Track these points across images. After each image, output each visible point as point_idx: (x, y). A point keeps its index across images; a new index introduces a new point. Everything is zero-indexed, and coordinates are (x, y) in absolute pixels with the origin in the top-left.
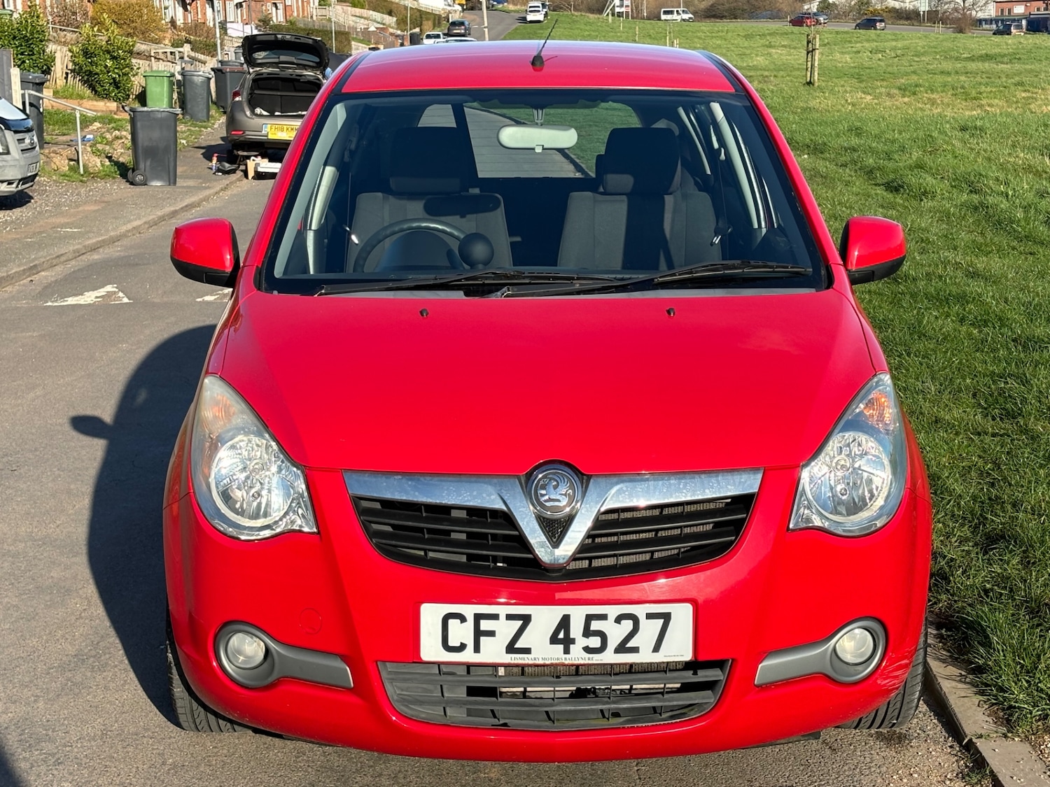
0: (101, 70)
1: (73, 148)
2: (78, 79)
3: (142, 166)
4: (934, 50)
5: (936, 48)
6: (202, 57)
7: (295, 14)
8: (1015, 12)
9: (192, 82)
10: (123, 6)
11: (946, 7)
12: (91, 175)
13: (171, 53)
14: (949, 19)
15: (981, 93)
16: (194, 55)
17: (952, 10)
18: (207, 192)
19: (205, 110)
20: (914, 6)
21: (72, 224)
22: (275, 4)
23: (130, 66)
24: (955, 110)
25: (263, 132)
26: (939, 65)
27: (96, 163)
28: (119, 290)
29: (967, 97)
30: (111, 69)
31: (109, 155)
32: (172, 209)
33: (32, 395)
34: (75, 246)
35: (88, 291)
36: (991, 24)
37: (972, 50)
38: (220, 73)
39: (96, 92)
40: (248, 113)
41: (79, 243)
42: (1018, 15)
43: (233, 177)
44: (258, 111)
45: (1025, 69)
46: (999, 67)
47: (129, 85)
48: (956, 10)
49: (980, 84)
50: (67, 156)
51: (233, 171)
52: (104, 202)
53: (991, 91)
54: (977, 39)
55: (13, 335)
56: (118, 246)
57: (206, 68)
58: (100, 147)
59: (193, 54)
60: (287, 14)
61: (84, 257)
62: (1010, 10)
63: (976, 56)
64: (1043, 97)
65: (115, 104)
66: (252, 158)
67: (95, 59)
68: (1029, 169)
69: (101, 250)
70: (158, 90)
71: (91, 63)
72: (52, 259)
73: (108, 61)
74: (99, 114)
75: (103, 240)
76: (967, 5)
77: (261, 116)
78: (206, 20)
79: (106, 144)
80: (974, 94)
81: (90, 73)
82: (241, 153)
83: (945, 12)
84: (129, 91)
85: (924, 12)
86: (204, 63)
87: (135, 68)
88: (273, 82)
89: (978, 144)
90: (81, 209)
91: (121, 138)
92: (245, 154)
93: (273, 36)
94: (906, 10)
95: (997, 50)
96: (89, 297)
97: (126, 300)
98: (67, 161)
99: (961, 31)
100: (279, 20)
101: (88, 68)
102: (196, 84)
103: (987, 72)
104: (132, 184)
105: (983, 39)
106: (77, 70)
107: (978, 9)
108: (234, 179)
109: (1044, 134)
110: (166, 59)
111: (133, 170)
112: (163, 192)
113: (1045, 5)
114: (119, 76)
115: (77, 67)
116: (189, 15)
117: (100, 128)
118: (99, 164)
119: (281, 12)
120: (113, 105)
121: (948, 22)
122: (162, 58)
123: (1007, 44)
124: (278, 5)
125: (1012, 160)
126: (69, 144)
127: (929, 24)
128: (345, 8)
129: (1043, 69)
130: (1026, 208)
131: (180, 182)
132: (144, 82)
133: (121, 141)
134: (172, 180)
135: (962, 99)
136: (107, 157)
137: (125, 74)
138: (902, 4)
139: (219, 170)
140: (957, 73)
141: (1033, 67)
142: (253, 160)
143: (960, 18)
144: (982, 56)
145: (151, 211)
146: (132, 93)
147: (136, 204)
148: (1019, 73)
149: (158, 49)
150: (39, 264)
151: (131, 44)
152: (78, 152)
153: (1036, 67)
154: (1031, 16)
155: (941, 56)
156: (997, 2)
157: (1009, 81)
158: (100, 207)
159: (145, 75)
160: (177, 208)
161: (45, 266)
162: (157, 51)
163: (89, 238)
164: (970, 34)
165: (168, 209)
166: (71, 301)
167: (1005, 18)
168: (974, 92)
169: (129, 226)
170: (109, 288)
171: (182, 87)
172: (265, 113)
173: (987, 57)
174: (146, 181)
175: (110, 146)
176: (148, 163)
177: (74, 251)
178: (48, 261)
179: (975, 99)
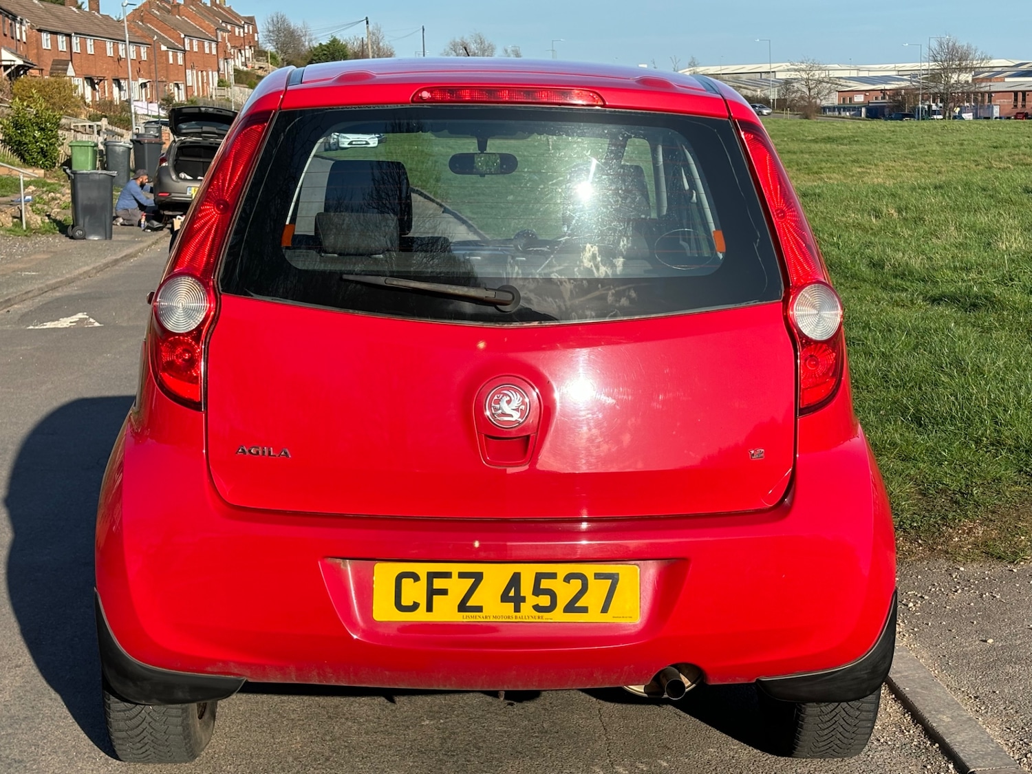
0: (30, 141)
1: (16, 208)
2: (8, 148)
3: (81, 222)
4: (782, 133)
5: (784, 131)
6: (118, 130)
7: (196, 94)
8: (855, 100)
9: (114, 152)
10: (43, 84)
11: (793, 95)
12: (32, 231)
13: (90, 126)
14: (795, 106)
15: (821, 168)
16: (111, 129)
17: (799, 98)
18: (141, 245)
19: (126, 177)
20: (764, 94)
21: (30, 269)
22: (177, 85)
23: (57, 137)
24: (799, 182)
25: (188, 194)
26: (786, 146)
27: (37, 220)
28: (90, 317)
29: (809, 171)
30: (40, 140)
31: (48, 213)
32: (114, 258)
33: (44, 388)
34: (36, 285)
35: (63, 318)
36: (834, 111)
37: (816, 133)
38: (139, 144)
39: (25, 160)
40: (174, 177)
41: (42, 283)
42: (858, 103)
43: (161, 234)
44: (183, 175)
45: (862, 150)
46: (840, 148)
47: (56, 154)
48: (802, 98)
49: (821, 161)
50: (11, 214)
51: (160, 229)
52: (51, 252)
53: (831, 167)
54: (821, 124)
55: (10, 349)
56: (73, 286)
57: (125, 140)
58: (39, 206)
59: (110, 127)
60: (189, 94)
61: (47, 294)
62: (851, 99)
63: (820, 138)
64: (875, 172)
65: (42, 171)
66: (178, 217)
67: (25, 130)
68: (859, 226)
69: (60, 289)
70: (83, 158)
71: (20, 134)
72: (23, 294)
73: (36, 132)
74: (32, 179)
75: (61, 281)
76: (812, 94)
77: (185, 180)
78: (113, 98)
79: (44, 204)
80: (815, 168)
81: (20, 143)
82: (167, 213)
83: (792, 100)
84: (55, 159)
85: (774, 100)
86: (122, 136)
87: (61, 139)
88: (197, 149)
89: (816, 207)
90: (32, 257)
91: (56, 200)
92: (171, 213)
93: (197, 109)
94: (757, 98)
95: (839, 134)
96: (65, 323)
97: (97, 324)
98: (11, 218)
99: (807, 117)
100: (181, 99)
101: (18, 139)
102: (118, 154)
103: (829, 152)
104: (72, 238)
105: (826, 124)
106: (7, 141)
107: (822, 98)
108: (163, 235)
109: (872, 200)
110: (84, 132)
111: (73, 226)
112: (102, 245)
113: (882, 94)
114: (47, 146)
115: (7, 138)
116: (97, 94)
117: (35, 191)
118: (39, 222)
119: (182, 92)
120: (40, 172)
121: (795, 109)
122: (81, 130)
123: (847, 129)
124: (180, 85)
125: (844, 219)
126: (11, 204)
127: (778, 111)
128: (242, 89)
129: (878, 149)
130: (854, 254)
131: (114, 237)
132: (70, 151)
133: (57, 202)
134: (108, 235)
135: (805, 174)
136: (47, 215)
137: (51, 144)
138: (754, 92)
139: (148, 228)
140: (802, 152)
141: (869, 148)
142: (179, 219)
143: (806, 106)
144: (824, 139)
145: (96, 259)
146: (58, 161)
147: (80, 254)
148: (857, 153)
149: (77, 122)
150: (13, 298)
151: (58, 117)
152: (21, 211)
153: (873, 147)
154: (870, 105)
155: (788, 138)
156: (839, 92)
157: (847, 159)
158: (49, 256)
159: (71, 144)
160: (119, 257)
161: (17, 300)
162: (77, 124)
163: (48, 279)
164: (815, 120)
165: (110, 258)
166: (49, 325)
167: (846, 106)
168: (815, 167)
169: (81, 271)
170: (80, 315)
171: (105, 157)
172: (189, 177)
173: (829, 140)
174: (85, 235)
175: (48, 205)
176: (87, 220)
177: (39, 289)
178: (19, 296)
179: (816, 173)
